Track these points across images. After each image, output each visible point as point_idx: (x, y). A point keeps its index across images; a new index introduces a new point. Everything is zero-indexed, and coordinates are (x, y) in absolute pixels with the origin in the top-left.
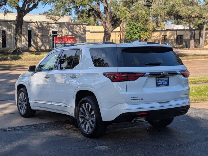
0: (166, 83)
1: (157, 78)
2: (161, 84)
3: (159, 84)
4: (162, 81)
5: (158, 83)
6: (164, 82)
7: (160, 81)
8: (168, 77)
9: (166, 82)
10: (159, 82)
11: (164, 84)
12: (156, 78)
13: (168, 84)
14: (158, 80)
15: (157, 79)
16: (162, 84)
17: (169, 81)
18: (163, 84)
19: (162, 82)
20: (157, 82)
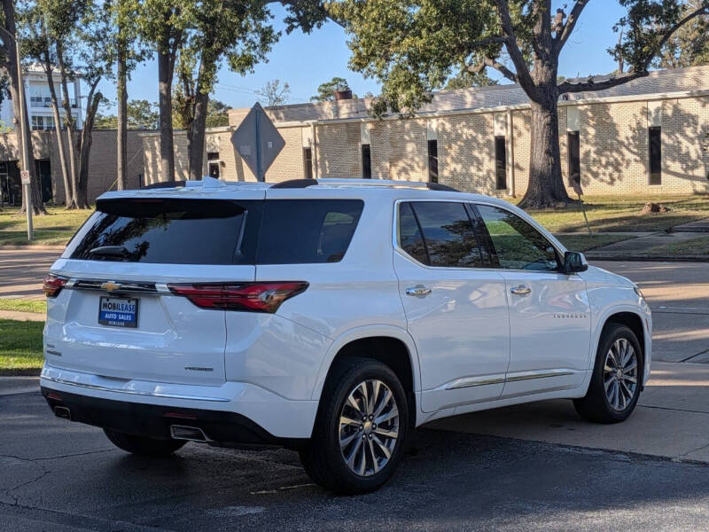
0: (129, 318)
1: (105, 297)
2: (111, 320)
3: (106, 316)
4: (116, 311)
5: (105, 312)
6: (122, 314)
7: (111, 310)
8: (137, 300)
9: (129, 314)
10: (109, 313)
11: (122, 321)
12: (101, 298)
13: (133, 323)
14: (105, 305)
15: (105, 301)
16: (114, 320)
17: (137, 315)
18: (117, 320)
19: (117, 314)
20: (103, 310)
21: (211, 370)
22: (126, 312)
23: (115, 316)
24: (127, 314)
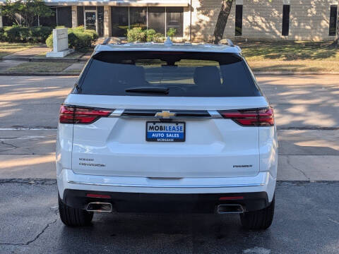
0: (177, 135)
1: (150, 122)
2: (159, 138)
3: (153, 135)
4: (163, 131)
5: (152, 133)
6: (169, 133)
7: (159, 131)
8: (184, 123)
9: (177, 133)
10: (155, 133)
11: (170, 138)
12: (147, 122)
13: (182, 139)
14: (152, 128)
15: (151, 125)
16: (162, 138)
17: (185, 133)
18: (165, 137)
19: (165, 133)
20: (150, 131)
21: (251, 166)
22: (174, 131)
23: (163, 135)
24: (174, 133)
